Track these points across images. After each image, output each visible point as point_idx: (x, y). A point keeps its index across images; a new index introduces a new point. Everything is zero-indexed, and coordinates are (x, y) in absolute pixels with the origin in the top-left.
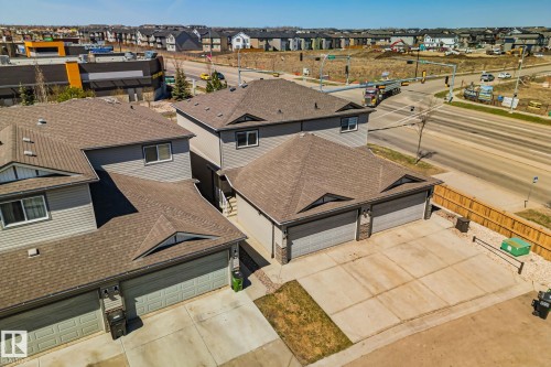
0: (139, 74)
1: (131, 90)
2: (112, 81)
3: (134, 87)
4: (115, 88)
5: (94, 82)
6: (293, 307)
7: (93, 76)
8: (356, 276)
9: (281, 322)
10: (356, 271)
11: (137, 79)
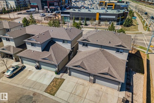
0: (114, 17)
1: (110, 21)
2: (106, 18)
3: (112, 20)
4: (105, 20)
5: (102, 18)
6: (57, 83)
7: (102, 17)
8: (75, 87)
9: (52, 83)
10: (77, 87)
11: (113, 19)
